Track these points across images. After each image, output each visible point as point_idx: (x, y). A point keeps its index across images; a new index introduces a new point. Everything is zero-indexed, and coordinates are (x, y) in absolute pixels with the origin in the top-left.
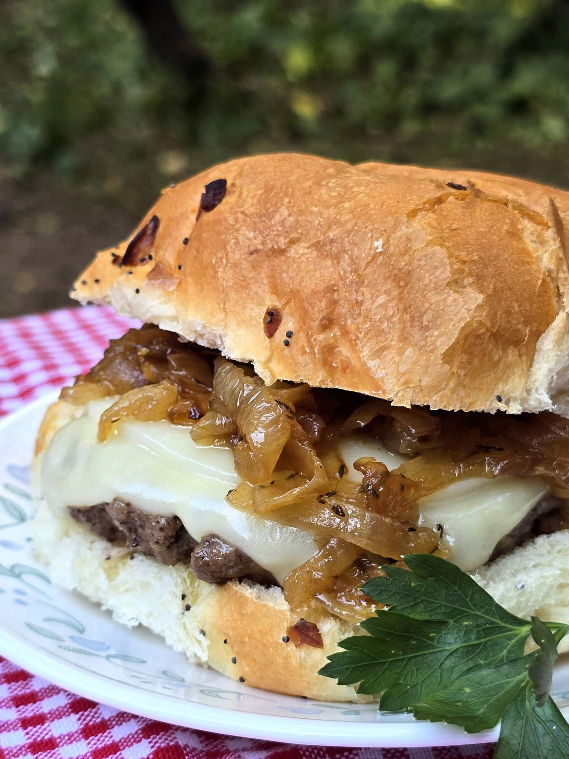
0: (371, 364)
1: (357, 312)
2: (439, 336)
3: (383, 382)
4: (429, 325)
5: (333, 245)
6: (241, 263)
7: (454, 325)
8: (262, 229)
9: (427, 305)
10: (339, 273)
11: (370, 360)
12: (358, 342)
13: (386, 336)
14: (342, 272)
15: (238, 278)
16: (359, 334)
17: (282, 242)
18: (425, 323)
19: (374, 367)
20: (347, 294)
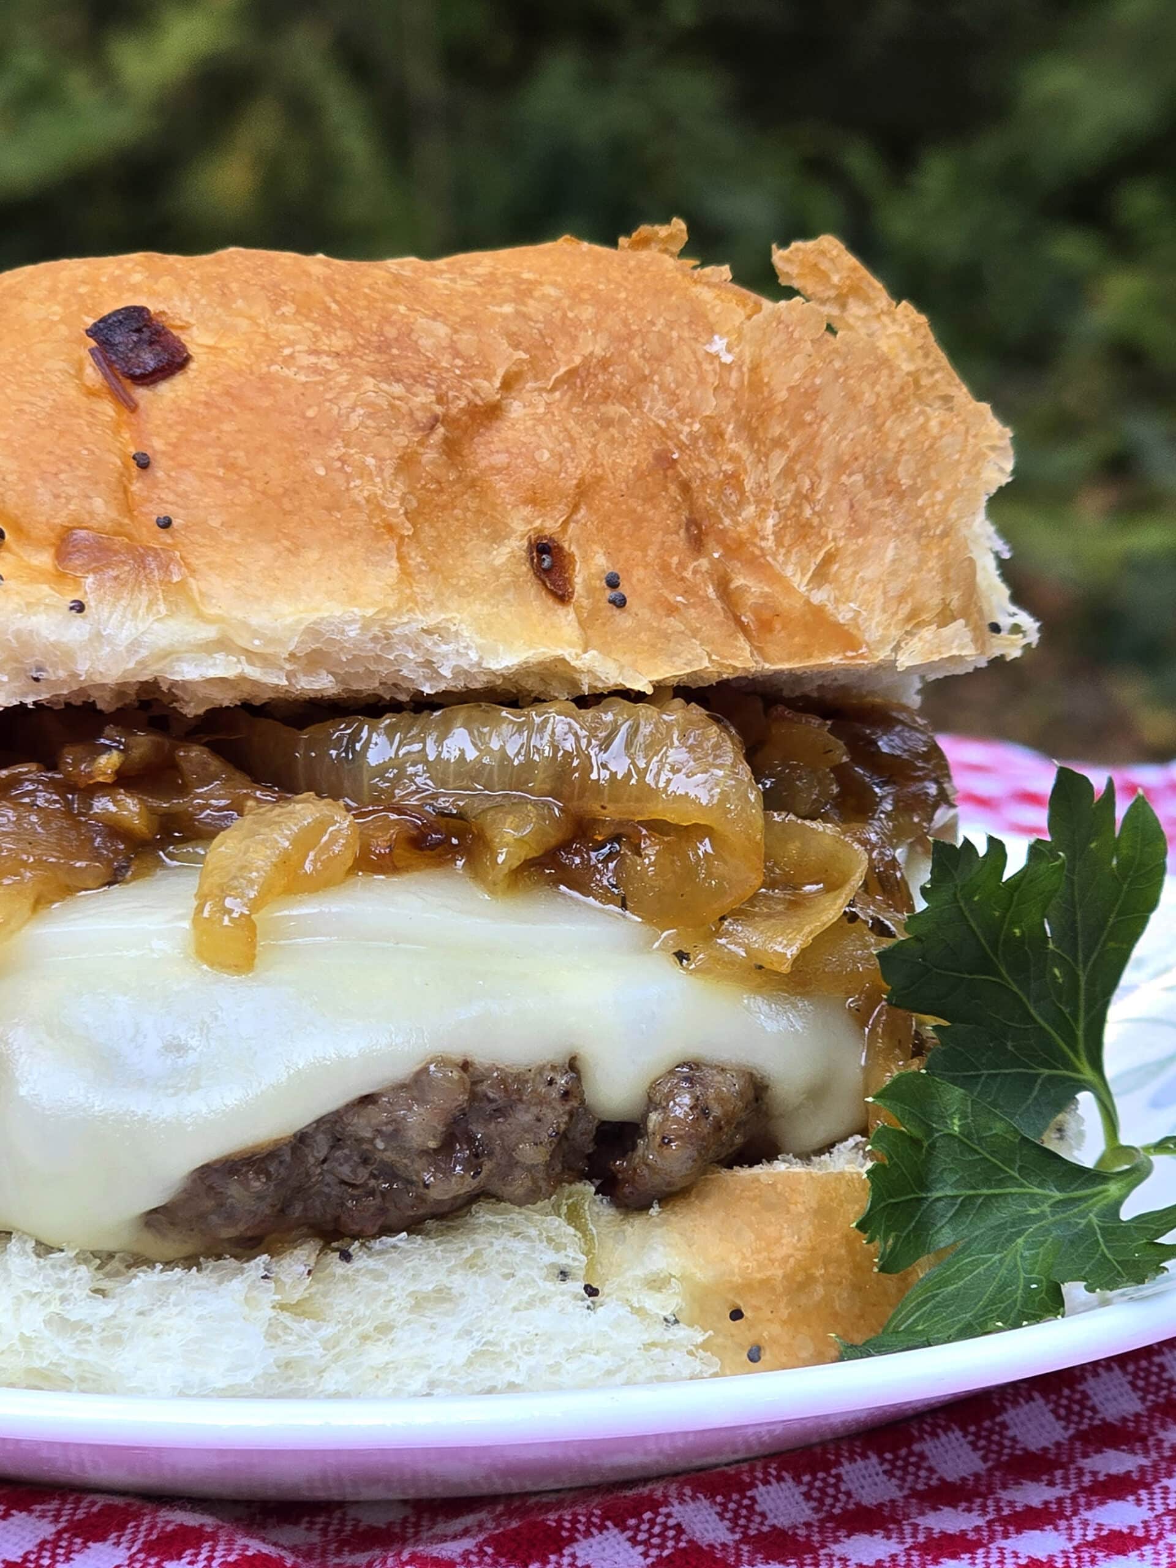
0: (819, 597)
1: (734, 498)
2: (948, 500)
3: (859, 629)
4: (915, 484)
5: (611, 369)
6: (417, 453)
7: (968, 472)
8: (415, 371)
9: (893, 446)
10: (658, 426)
11: (812, 589)
12: (769, 558)
13: (819, 532)
14: (663, 424)
15: (423, 487)
16: (763, 544)
17: (490, 388)
18: (906, 482)
19: (828, 600)
20: (697, 465)
